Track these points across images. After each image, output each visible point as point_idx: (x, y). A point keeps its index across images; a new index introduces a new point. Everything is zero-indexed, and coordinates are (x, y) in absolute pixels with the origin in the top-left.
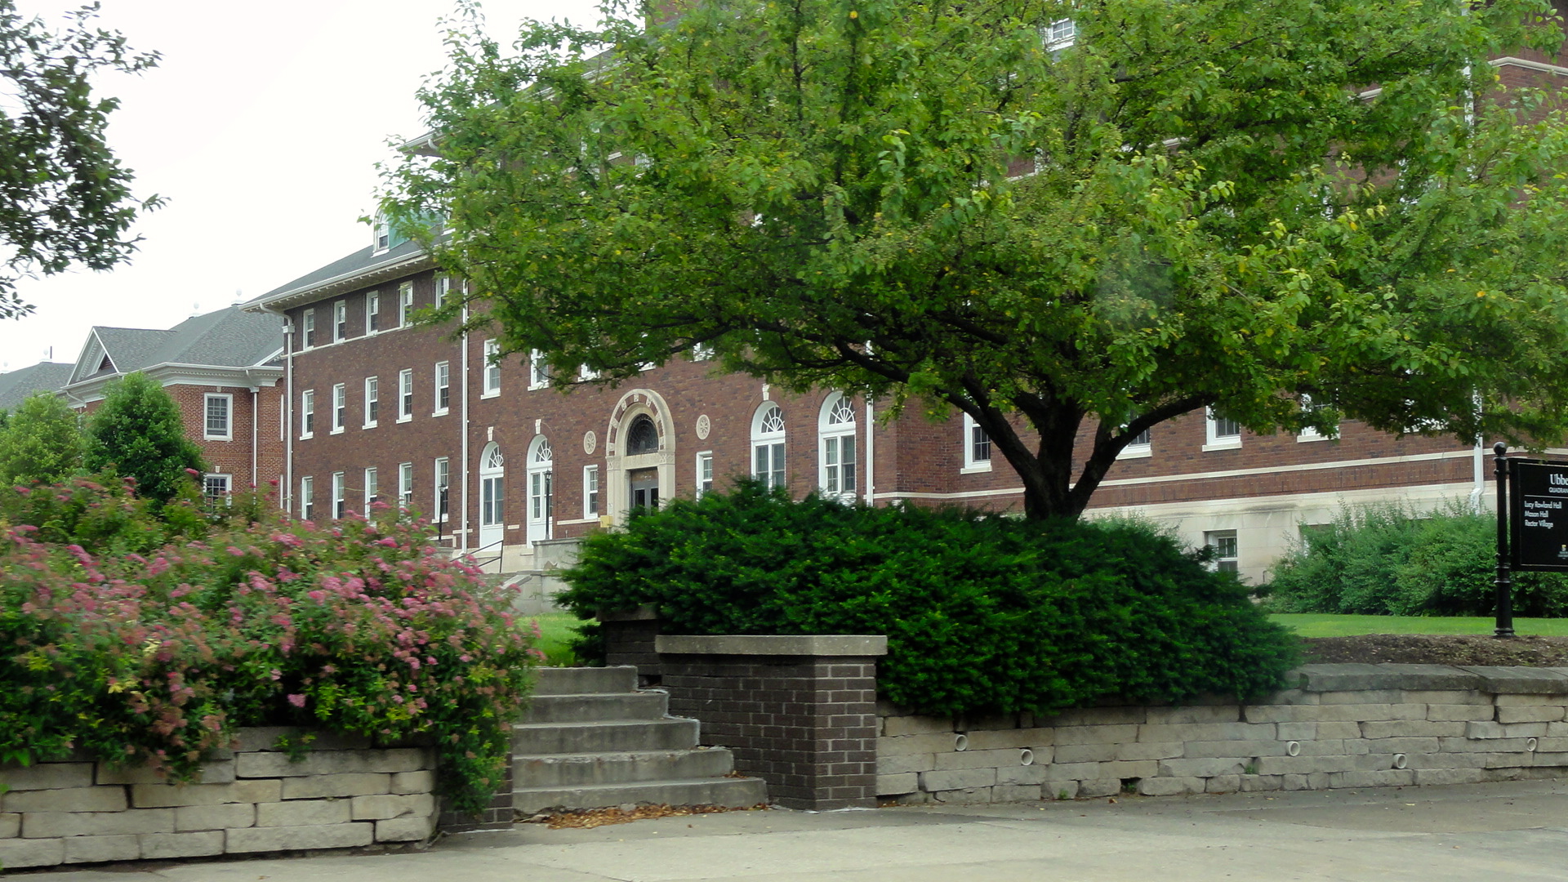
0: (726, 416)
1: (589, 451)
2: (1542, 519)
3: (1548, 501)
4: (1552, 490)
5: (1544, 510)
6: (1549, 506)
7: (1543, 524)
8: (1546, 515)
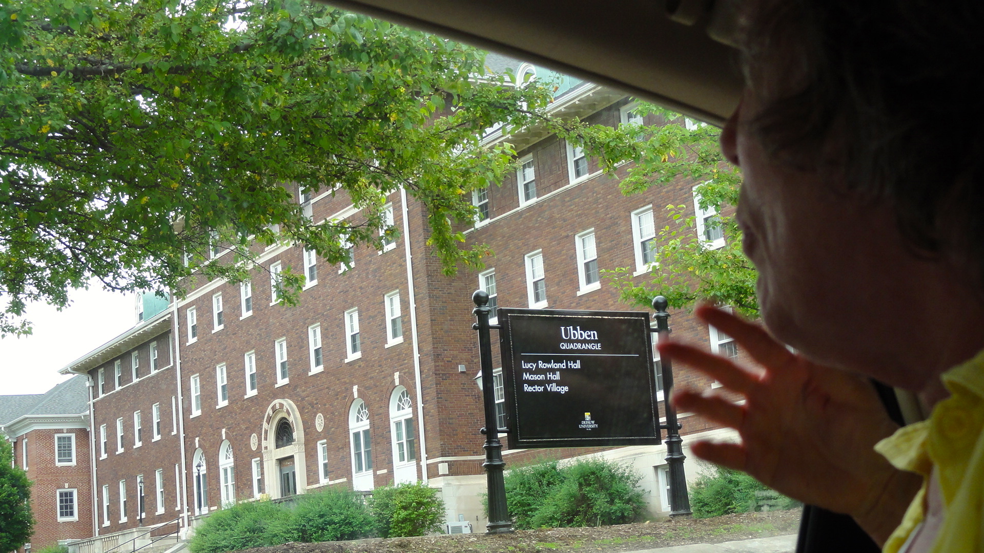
0: (332, 413)
1: (254, 448)
2: (551, 382)
3: (558, 360)
4: (564, 346)
5: (553, 371)
6: (563, 366)
7: (554, 388)
8: (557, 377)
